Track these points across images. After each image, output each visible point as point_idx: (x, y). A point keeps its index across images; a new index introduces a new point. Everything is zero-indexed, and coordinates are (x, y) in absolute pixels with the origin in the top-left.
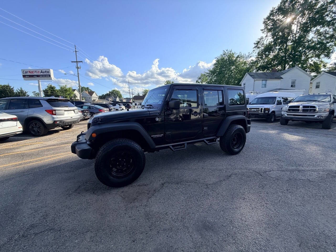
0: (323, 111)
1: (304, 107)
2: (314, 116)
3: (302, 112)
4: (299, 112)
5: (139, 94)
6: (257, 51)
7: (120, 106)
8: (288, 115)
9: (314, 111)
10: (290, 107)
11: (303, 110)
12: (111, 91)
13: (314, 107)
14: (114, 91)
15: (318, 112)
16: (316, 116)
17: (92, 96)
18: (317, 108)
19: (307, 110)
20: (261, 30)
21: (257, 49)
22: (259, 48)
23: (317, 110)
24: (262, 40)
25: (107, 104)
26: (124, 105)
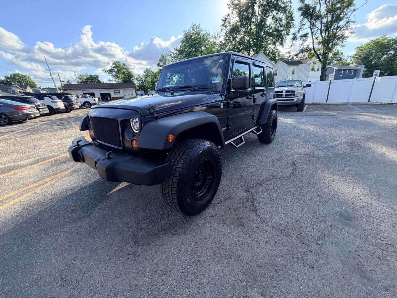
0: (299, 95)
1: (287, 92)
2: (293, 100)
3: (284, 97)
4: (283, 97)
5: (68, 81)
6: (225, 30)
9: (293, 96)
10: (276, 92)
11: (286, 95)
12: (9, 76)
13: (294, 92)
14: (15, 75)
15: (296, 96)
16: (295, 100)
18: (296, 92)
19: (288, 95)
20: (227, 4)
21: (225, 28)
22: (226, 27)
23: (296, 94)
24: (229, 17)
25: (26, 97)
26: (59, 98)
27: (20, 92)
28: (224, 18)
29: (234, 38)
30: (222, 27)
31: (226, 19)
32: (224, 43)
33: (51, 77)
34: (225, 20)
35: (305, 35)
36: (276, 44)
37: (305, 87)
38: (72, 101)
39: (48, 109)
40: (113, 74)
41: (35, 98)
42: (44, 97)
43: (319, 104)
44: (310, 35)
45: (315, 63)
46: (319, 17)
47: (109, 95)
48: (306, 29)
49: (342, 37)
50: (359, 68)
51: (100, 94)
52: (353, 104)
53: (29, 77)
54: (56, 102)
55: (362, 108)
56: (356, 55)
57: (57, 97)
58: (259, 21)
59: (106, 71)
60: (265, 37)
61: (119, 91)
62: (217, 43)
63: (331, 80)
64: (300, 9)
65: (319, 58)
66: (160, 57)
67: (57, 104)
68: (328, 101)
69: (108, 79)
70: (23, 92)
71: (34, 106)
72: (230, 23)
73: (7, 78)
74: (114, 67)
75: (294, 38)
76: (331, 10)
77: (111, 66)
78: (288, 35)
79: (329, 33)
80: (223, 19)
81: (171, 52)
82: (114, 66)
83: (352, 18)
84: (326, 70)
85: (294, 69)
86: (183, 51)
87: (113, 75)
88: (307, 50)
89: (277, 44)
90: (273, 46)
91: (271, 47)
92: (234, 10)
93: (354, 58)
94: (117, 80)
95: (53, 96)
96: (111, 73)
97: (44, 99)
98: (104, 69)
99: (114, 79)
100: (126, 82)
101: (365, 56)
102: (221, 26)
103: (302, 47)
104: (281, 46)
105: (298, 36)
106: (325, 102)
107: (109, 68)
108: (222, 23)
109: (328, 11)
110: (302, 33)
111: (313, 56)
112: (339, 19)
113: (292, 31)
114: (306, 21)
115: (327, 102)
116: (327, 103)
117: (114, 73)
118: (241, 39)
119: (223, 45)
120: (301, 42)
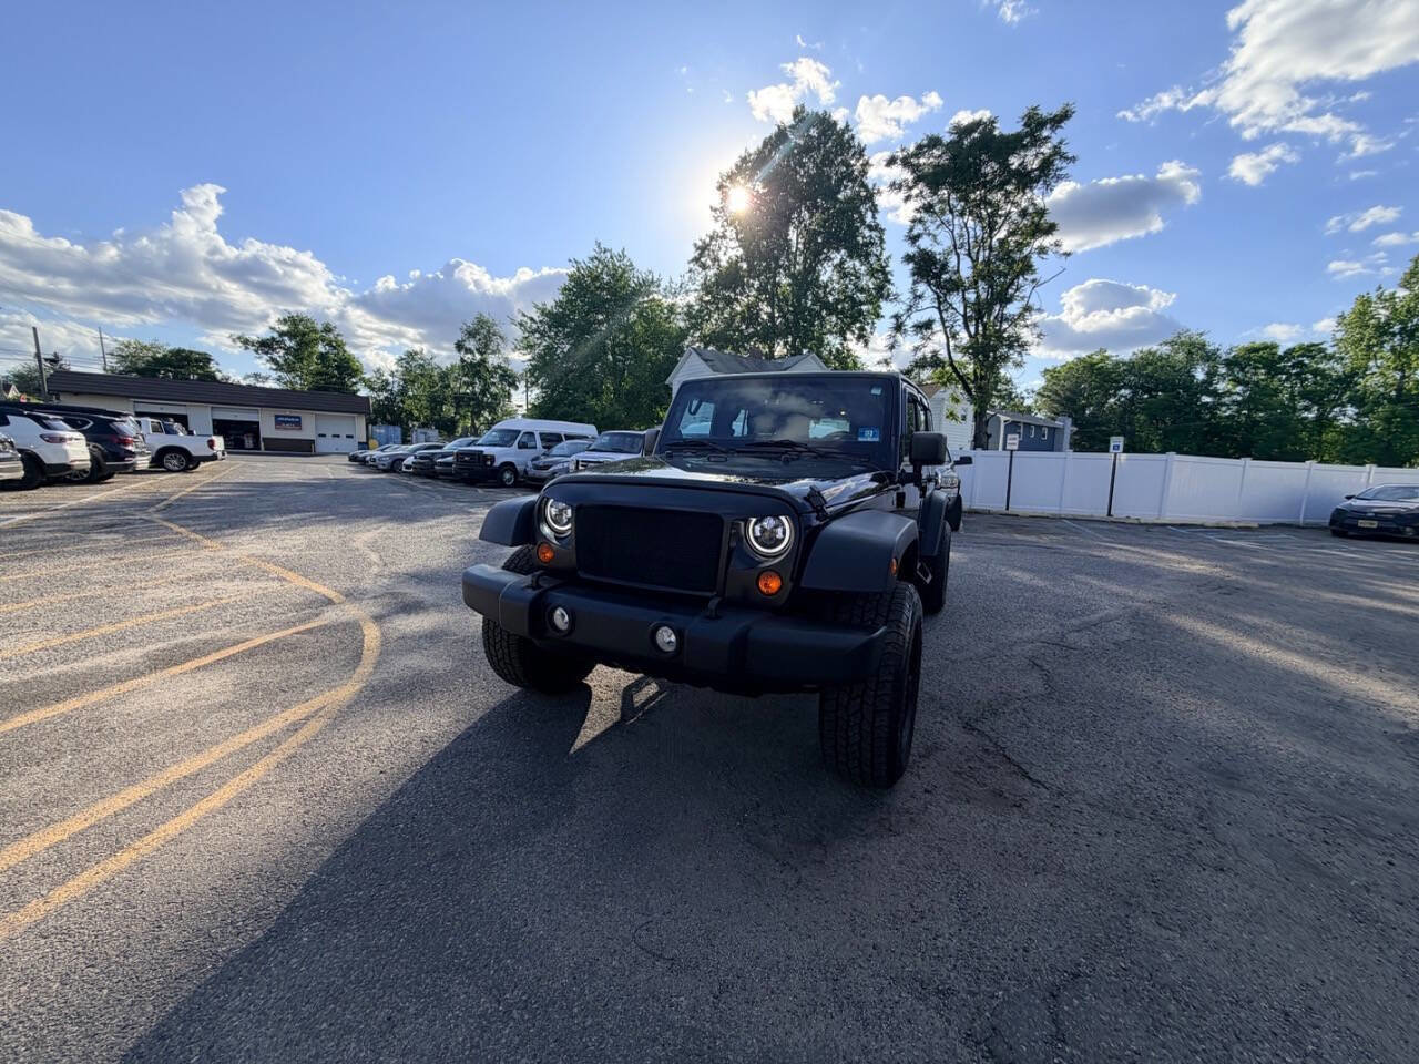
6: (701, 276)
7: (46, 426)
21: (700, 270)
22: (704, 267)
24: (714, 243)
26: (74, 425)
28: (700, 241)
29: (729, 303)
30: (691, 265)
32: (699, 311)
34: (703, 249)
35: (928, 325)
36: (848, 337)
37: (957, 463)
38: (126, 443)
39: (20, 464)
40: (275, 356)
42: (10, 417)
43: (989, 513)
44: (937, 327)
45: (957, 401)
46: (956, 286)
47: (253, 428)
48: (927, 310)
49: (1016, 343)
50: (1058, 424)
51: (214, 421)
52: (1074, 519)
54: (62, 440)
55: (1094, 530)
57: (65, 421)
58: (798, 268)
59: (246, 342)
60: (818, 313)
61: (299, 418)
62: (679, 310)
63: (1012, 451)
64: (908, 258)
65: (968, 390)
66: (471, 323)
67: (66, 446)
68: (1010, 506)
69: (250, 372)
72: (716, 260)
74: (282, 334)
75: (899, 328)
76: (984, 274)
77: (273, 329)
78: (878, 316)
79: (985, 329)
81: (524, 315)
82: (285, 328)
83: (1034, 302)
84: (987, 422)
86: (565, 316)
87: (273, 360)
88: (935, 362)
89: (850, 335)
90: (839, 340)
91: (834, 341)
94: (287, 377)
95: (51, 416)
96: (267, 353)
97: (7, 423)
98: (238, 333)
99: (275, 375)
100: (326, 389)
101: (1068, 394)
102: (689, 262)
103: (920, 354)
104: (861, 344)
105: (909, 323)
106: (1002, 508)
107: (261, 332)
108: (693, 253)
109: (979, 275)
110: (918, 317)
111: (950, 380)
112: (1004, 297)
113: (888, 309)
114: (922, 288)
115: (1007, 509)
116: (1009, 512)
117: (282, 352)
118: (749, 306)
119: (695, 318)
120: (917, 341)
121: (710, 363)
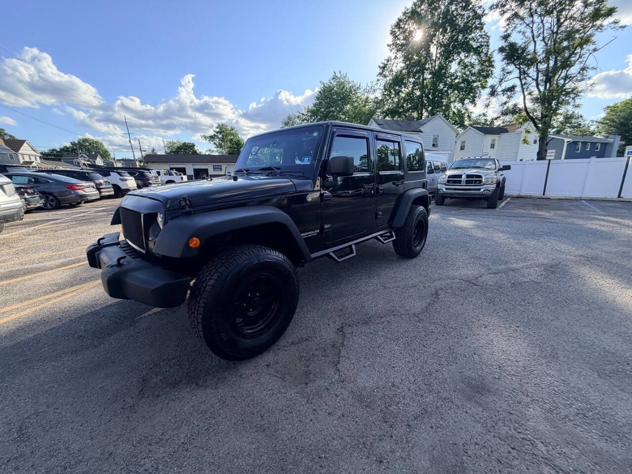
0: (489, 183)
1: (468, 176)
2: (480, 189)
3: (465, 184)
4: (462, 184)
5: (153, 150)
6: (383, 81)
7: (121, 175)
8: (446, 189)
9: (480, 183)
10: (449, 177)
11: (467, 182)
12: (76, 142)
13: (480, 177)
14: (85, 140)
15: (484, 184)
16: (482, 190)
17: (20, 152)
18: (484, 178)
19: (471, 182)
20: (388, 45)
21: (383, 78)
22: (385, 76)
23: (484, 181)
24: (389, 63)
25: (86, 172)
26: (131, 174)
27: (84, 164)
28: (382, 63)
29: (397, 93)
30: (378, 77)
31: (385, 66)
32: (381, 100)
33: (130, 145)
34: (384, 68)
35: (512, 89)
36: (465, 102)
37: (500, 170)
38: (148, 180)
39: (112, 189)
40: (215, 142)
41: (98, 174)
42: (111, 173)
43: (530, 197)
44: (518, 89)
45: (528, 132)
46: (533, 62)
47: (206, 171)
48: (513, 79)
49: (575, 93)
50: (610, 140)
51: (194, 169)
52: (591, 200)
53: (101, 144)
54: (126, 180)
55: (603, 208)
56: (604, 119)
57: (129, 173)
58: (436, 68)
59: (205, 137)
60: (446, 91)
61: (221, 166)
62: (371, 100)
63: (550, 160)
64: (501, 50)
65: (536, 125)
67: (127, 182)
68: (546, 193)
69: (208, 149)
70: (89, 165)
71: (92, 184)
72: (391, 71)
73: (73, 144)
74: (217, 132)
75: (493, 93)
76: (553, 51)
77: (214, 131)
78: (483, 87)
79: (550, 86)
80: (382, 65)
81: (300, 113)
82: (218, 130)
84: (547, 144)
85: (494, 141)
86: (318, 110)
87: (215, 143)
88: (514, 111)
89: (467, 101)
90: (460, 105)
91: (456, 106)
92: (398, 53)
93: (603, 124)
94: (220, 150)
95: (123, 172)
96: (213, 141)
97: (109, 175)
98: (203, 134)
99: (215, 150)
100: (232, 154)
101: (622, 120)
102: (377, 76)
103: (505, 107)
104: (473, 105)
105: (500, 89)
106: (539, 193)
107: (211, 133)
108: (379, 71)
109: (548, 53)
110: (506, 85)
111: (525, 120)
112: (567, 64)
113: (491, 81)
114: (511, 67)
115: (544, 194)
116: (544, 197)
117: (218, 140)
118: (408, 94)
119: (379, 103)
120: (504, 99)
121: (381, 126)
